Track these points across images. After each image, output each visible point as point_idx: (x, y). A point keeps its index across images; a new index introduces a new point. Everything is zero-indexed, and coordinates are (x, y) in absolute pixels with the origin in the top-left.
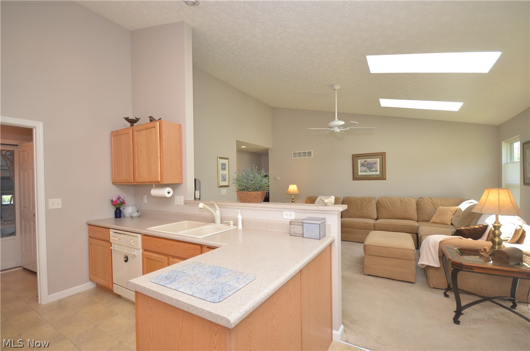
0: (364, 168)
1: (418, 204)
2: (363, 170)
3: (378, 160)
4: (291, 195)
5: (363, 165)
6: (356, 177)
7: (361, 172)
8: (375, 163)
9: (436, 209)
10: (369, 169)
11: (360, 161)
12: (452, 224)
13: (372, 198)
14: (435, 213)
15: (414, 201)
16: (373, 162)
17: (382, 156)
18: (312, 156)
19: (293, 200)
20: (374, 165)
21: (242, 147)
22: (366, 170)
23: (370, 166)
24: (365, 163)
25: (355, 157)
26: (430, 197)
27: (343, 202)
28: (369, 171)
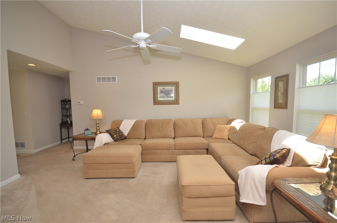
0: (163, 95)
1: (203, 124)
2: (162, 96)
3: (174, 87)
4: (96, 120)
5: (161, 92)
6: (156, 102)
7: (160, 98)
8: (171, 90)
9: (215, 127)
10: (167, 96)
11: (159, 88)
12: (228, 139)
13: (170, 120)
14: (215, 130)
15: (200, 121)
16: (169, 90)
17: (176, 84)
18: (117, 82)
19: (98, 125)
20: (171, 92)
21: (28, 65)
22: (164, 96)
23: (167, 93)
24: (164, 90)
25: (156, 84)
26: (210, 118)
27: (146, 125)
28: (166, 97)
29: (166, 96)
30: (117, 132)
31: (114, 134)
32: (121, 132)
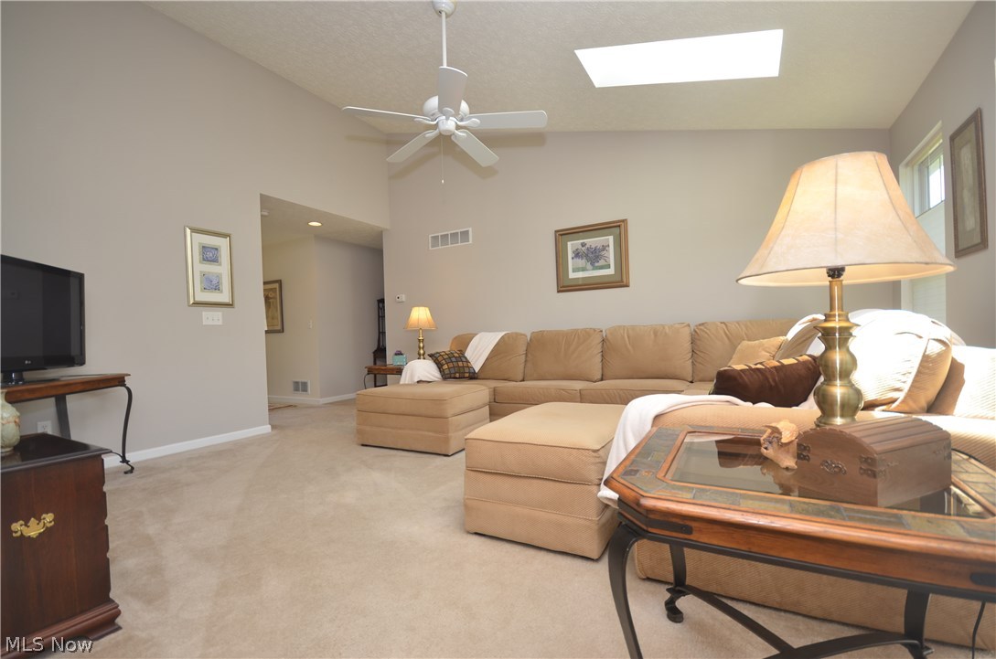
0: (581, 262)
2: (579, 266)
3: (611, 238)
5: (577, 254)
6: (563, 285)
7: (574, 271)
8: (604, 248)
9: (734, 347)
10: (592, 264)
11: (572, 246)
14: (731, 358)
16: (599, 246)
17: (620, 228)
18: (471, 242)
19: (421, 345)
20: (603, 253)
21: (311, 224)
22: (584, 265)
23: (594, 256)
24: (583, 248)
25: (561, 235)
26: (722, 321)
27: (528, 345)
28: (591, 267)
29: (589, 266)
30: (453, 359)
31: (444, 362)
32: (464, 359)
